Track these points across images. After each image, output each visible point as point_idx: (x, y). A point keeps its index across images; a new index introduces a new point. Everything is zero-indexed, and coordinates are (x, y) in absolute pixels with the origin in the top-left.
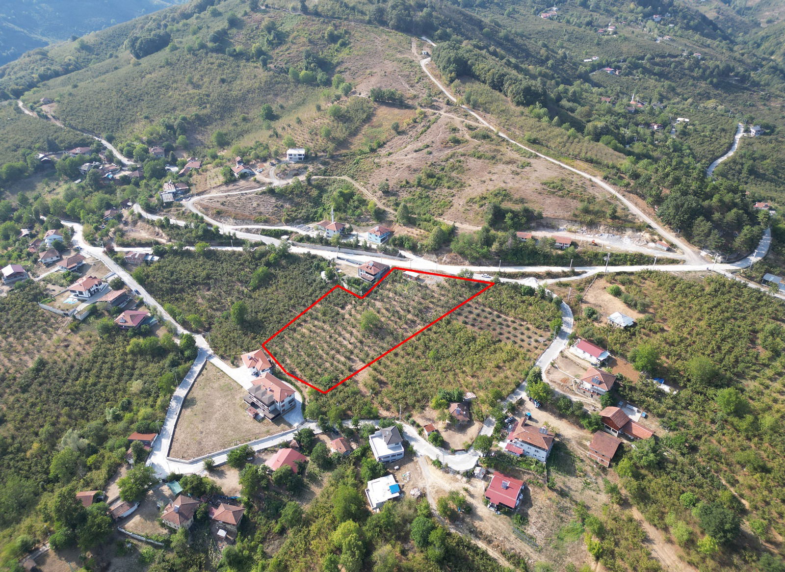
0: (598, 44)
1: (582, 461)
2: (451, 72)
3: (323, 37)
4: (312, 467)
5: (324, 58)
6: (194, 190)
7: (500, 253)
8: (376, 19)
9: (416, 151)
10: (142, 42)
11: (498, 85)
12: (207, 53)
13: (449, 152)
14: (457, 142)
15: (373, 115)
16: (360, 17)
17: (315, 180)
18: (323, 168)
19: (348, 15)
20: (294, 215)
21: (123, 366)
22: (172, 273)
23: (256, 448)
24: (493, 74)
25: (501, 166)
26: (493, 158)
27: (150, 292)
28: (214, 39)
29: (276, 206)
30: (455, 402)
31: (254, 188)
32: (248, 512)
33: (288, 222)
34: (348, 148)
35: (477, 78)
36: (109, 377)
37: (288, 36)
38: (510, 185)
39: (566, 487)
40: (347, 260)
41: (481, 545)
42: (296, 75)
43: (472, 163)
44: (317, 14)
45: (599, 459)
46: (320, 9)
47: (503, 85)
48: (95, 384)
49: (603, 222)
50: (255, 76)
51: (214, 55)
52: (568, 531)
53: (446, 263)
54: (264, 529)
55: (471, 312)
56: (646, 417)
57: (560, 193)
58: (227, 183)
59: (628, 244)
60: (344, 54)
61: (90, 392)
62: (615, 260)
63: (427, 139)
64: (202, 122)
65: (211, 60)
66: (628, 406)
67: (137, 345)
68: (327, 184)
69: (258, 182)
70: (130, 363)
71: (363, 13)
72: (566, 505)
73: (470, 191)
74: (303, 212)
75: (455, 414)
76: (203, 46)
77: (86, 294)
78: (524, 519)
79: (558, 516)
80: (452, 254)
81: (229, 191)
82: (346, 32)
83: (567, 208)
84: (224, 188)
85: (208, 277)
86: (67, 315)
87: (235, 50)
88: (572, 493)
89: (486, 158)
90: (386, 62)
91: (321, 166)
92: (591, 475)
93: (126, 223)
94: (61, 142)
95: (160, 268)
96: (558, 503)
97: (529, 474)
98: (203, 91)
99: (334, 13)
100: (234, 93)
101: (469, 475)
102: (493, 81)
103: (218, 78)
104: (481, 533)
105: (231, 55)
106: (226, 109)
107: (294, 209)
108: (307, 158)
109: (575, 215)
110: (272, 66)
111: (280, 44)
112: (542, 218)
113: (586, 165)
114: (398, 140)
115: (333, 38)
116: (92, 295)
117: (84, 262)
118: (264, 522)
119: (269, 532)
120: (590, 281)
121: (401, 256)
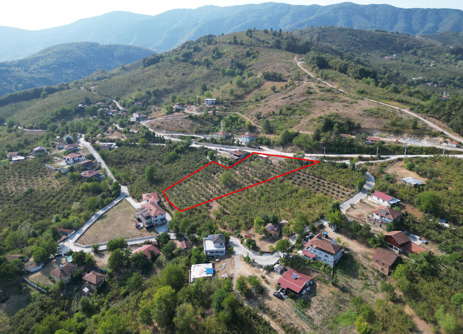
0: (423, 71)
1: (365, 268)
2: (314, 64)
3: (243, 54)
4: (162, 257)
5: (242, 63)
6: (149, 117)
7: (326, 144)
8: (275, 46)
9: (283, 99)
10: (148, 60)
11: (344, 70)
12: (178, 62)
13: (304, 98)
14: (311, 93)
15: (262, 85)
16: (266, 45)
17: (218, 113)
18: (225, 108)
19: (260, 44)
20: (201, 129)
21: (74, 197)
22: (122, 154)
23: (129, 243)
24: (341, 64)
25: (336, 104)
26: (332, 99)
27: (106, 163)
28: (184, 56)
29: (192, 125)
30: (271, 222)
31: (182, 116)
32: (109, 280)
33: (196, 133)
34: (243, 99)
35: (331, 68)
36: (64, 201)
37: (224, 55)
38: (342, 111)
39: (348, 285)
40: (226, 151)
41: (266, 318)
42: (224, 71)
43: (318, 103)
44: (242, 44)
45: (380, 268)
46: (244, 42)
47: (347, 70)
48: (54, 204)
49: (406, 131)
50: (201, 72)
51: (182, 63)
52: (344, 318)
53: (288, 152)
54: (115, 292)
55: (299, 178)
56: (427, 243)
57: (376, 116)
58: (167, 114)
59: (425, 143)
60: (254, 61)
61: (50, 207)
62: (413, 151)
63: (292, 93)
64: (167, 92)
65: (180, 65)
66: (412, 235)
67: (87, 186)
68: (225, 116)
69: (185, 113)
70: (79, 195)
71: (268, 43)
72: (345, 298)
73: (313, 116)
74: (207, 128)
75: (269, 229)
76: (177, 59)
77: (71, 161)
78: (306, 304)
79: (337, 306)
80: (294, 147)
81: (168, 117)
82: (257, 52)
83: (380, 123)
84: (166, 116)
85: (141, 157)
86: (56, 170)
87: (194, 61)
88: (352, 290)
89: (327, 100)
90: (277, 63)
91: (224, 107)
92: (372, 279)
93: (108, 132)
94: (93, 100)
95: (116, 151)
96: (338, 296)
97: (317, 272)
98: (172, 78)
99: (252, 44)
100: (188, 80)
101: (270, 269)
102: (341, 68)
103: (181, 73)
104: (268, 309)
105: (191, 63)
106: (182, 86)
107: (202, 126)
108: (217, 103)
109: (385, 127)
110: (212, 68)
111: (219, 58)
112: (360, 128)
113: (398, 104)
114: (274, 95)
115: (248, 55)
116: (75, 162)
117: (78, 148)
118: (116, 287)
119: (117, 294)
120: (392, 162)
121: (259, 148)
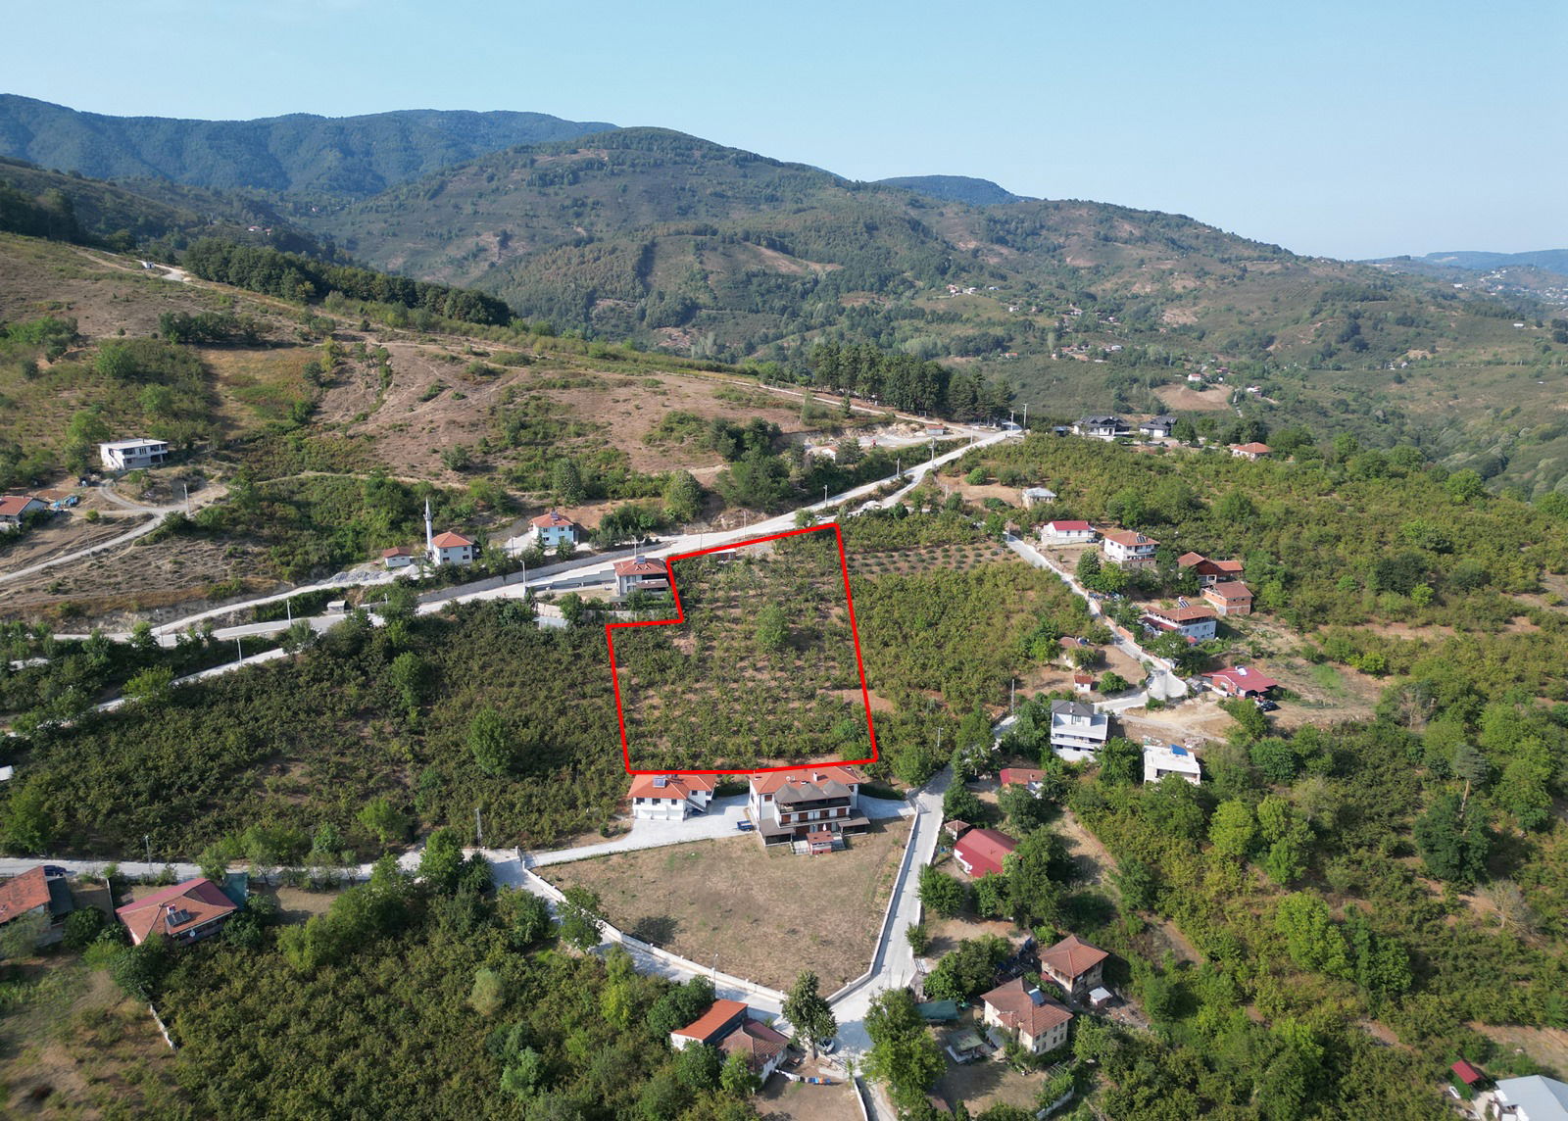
1: (1232, 620)
7: (805, 480)
13: (496, 389)
14: (488, 373)
15: (208, 367)
25: (622, 391)
26: (588, 384)
29: (230, 556)
31: (114, 534)
33: (297, 577)
34: (236, 427)
43: (563, 396)
52: (1326, 678)
57: (754, 404)
68: (292, 492)
72: (1286, 662)
73: (627, 430)
74: (312, 551)
80: (731, 511)
88: (1270, 650)
89: (578, 386)
91: (227, 464)
101: (1194, 692)
107: (281, 549)
108: (171, 454)
112: (780, 434)
114: (341, 395)
120: (933, 482)
121: (649, 543)
